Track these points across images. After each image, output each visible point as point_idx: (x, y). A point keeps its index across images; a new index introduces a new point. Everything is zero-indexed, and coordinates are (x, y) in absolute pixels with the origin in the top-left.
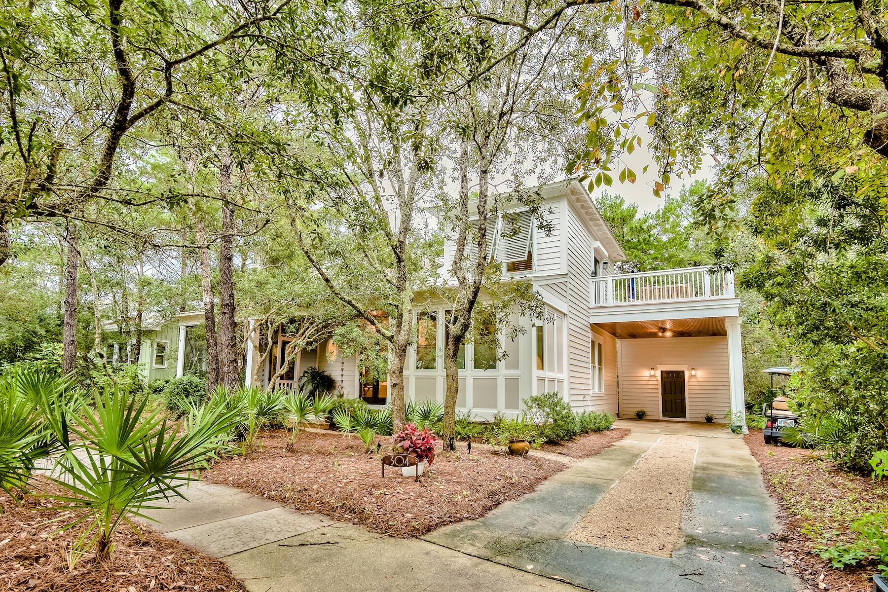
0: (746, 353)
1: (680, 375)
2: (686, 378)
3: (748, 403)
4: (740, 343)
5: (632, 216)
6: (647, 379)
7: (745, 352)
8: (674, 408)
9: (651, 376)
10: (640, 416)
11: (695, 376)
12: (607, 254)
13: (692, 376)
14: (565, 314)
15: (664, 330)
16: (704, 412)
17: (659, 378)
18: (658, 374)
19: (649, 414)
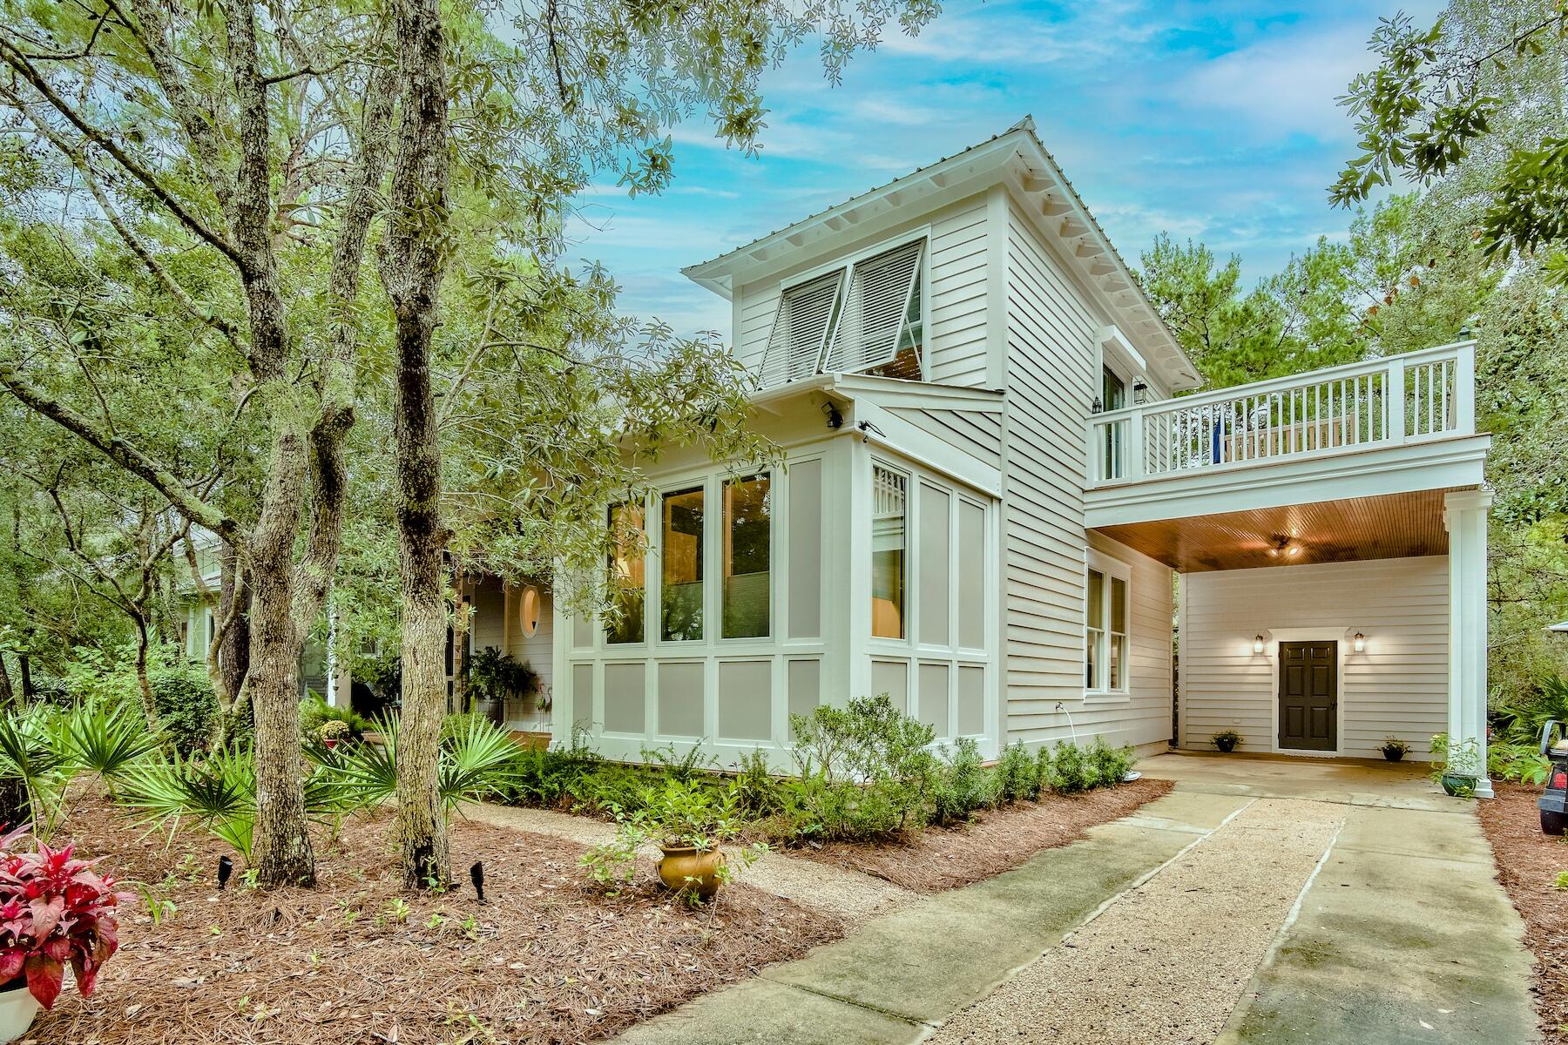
0: (1499, 601)
1: (1324, 653)
2: (1341, 659)
3: (1498, 715)
4: (1484, 579)
5: (1227, 286)
6: (1245, 661)
7: (1497, 599)
8: (1307, 726)
9: (1256, 655)
10: (1226, 746)
11: (1363, 653)
12: (1143, 364)
13: (1355, 654)
14: (992, 498)
15: (1283, 542)
16: (1383, 736)
17: (1275, 660)
18: (1273, 649)
19: (1247, 740)
